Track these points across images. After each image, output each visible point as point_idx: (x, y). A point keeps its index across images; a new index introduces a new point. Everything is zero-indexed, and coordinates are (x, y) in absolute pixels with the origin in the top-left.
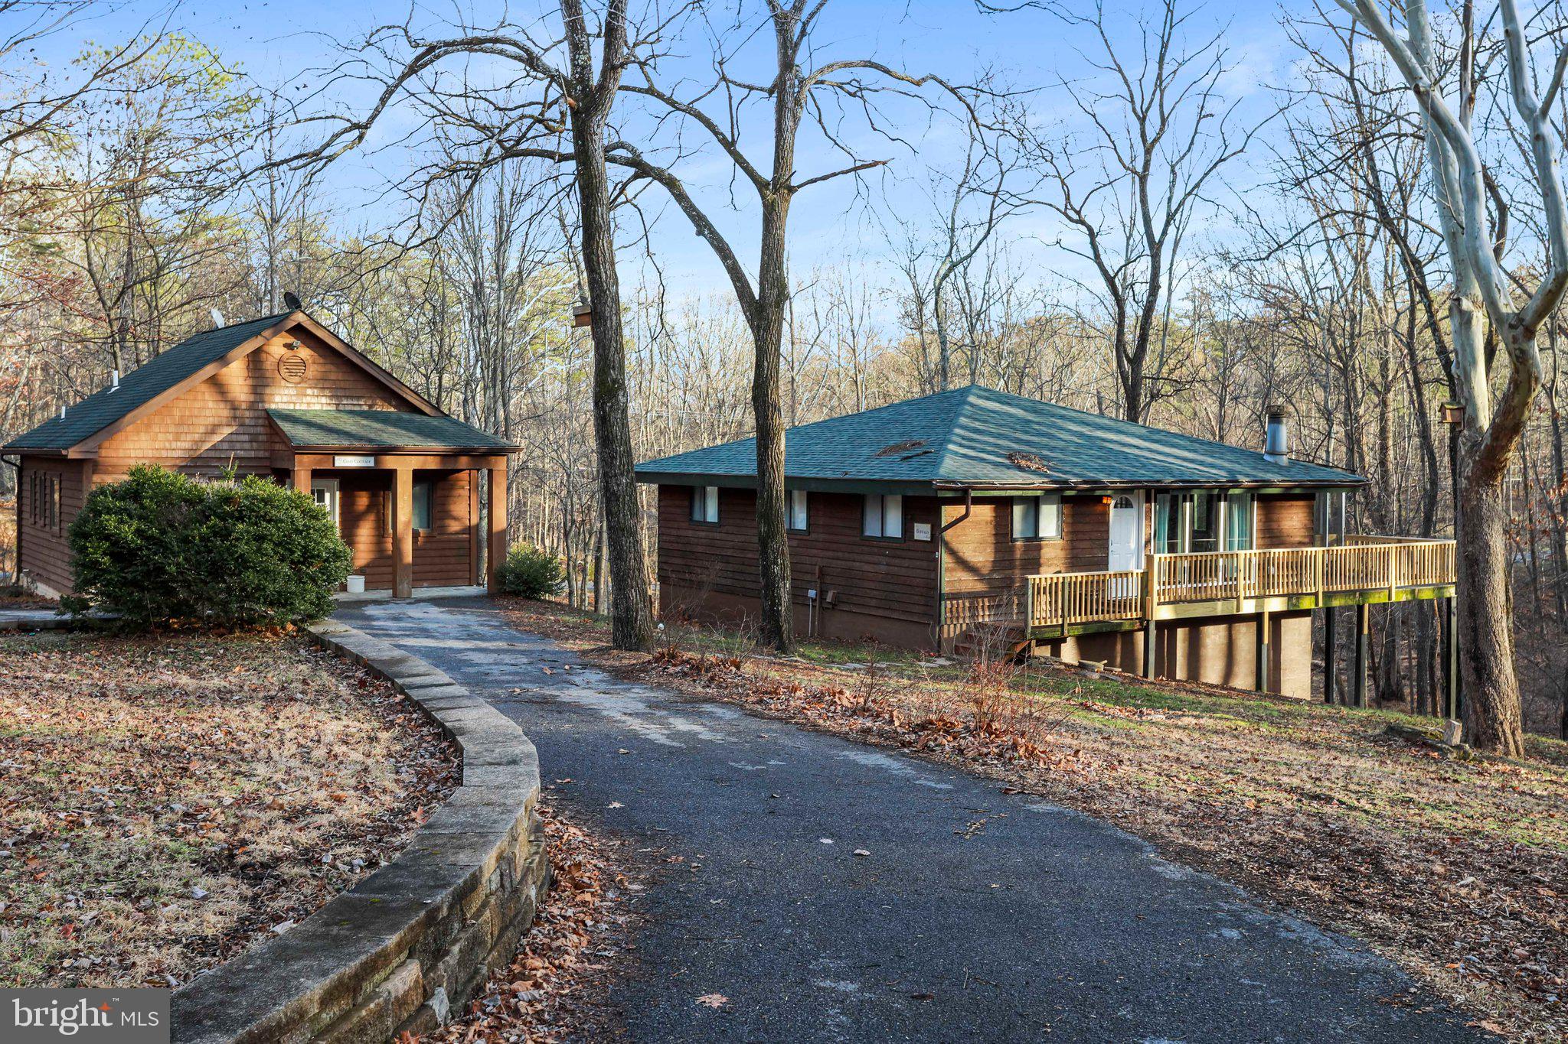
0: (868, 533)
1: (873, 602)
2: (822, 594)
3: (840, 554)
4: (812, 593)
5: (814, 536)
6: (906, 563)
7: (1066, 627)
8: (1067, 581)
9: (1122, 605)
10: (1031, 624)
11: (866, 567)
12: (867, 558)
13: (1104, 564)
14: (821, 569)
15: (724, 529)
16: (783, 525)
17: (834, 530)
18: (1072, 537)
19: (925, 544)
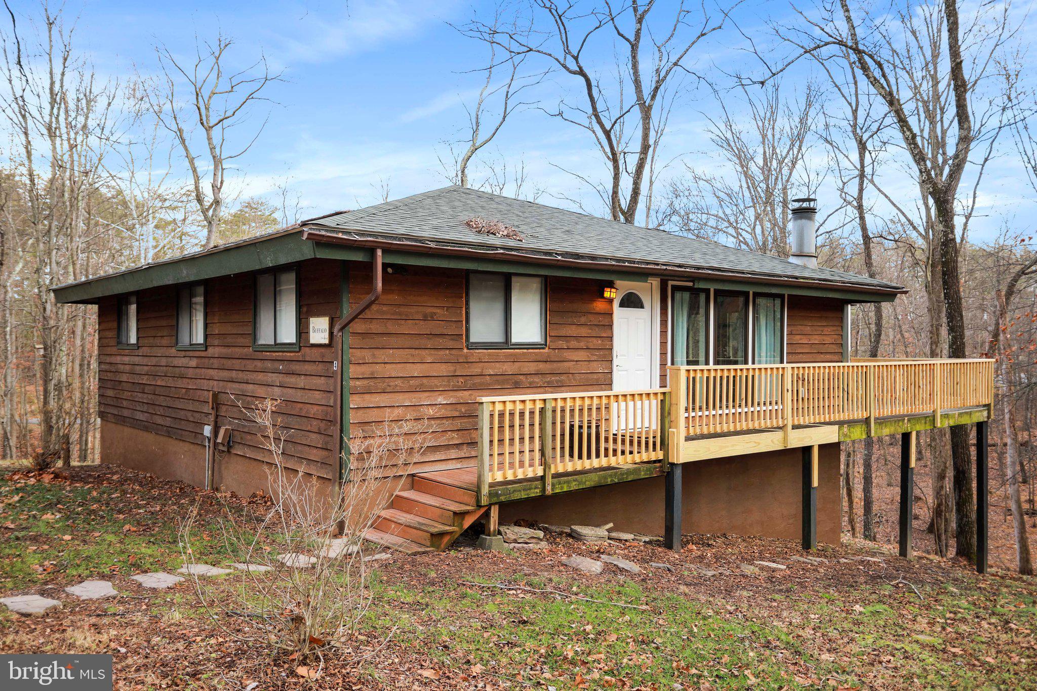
0: (261, 341)
2: (216, 432)
4: (207, 430)
5: (210, 350)
6: (301, 382)
7: (549, 480)
8: (550, 405)
9: (631, 442)
10: (487, 479)
11: (261, 391)
12: (260, 377)
13: (606, 381)
14: (215, 396)
15: (141, 352)
16: (184, 340)
17: (229, 340)
18: (562, 344)
19: (322, 350)
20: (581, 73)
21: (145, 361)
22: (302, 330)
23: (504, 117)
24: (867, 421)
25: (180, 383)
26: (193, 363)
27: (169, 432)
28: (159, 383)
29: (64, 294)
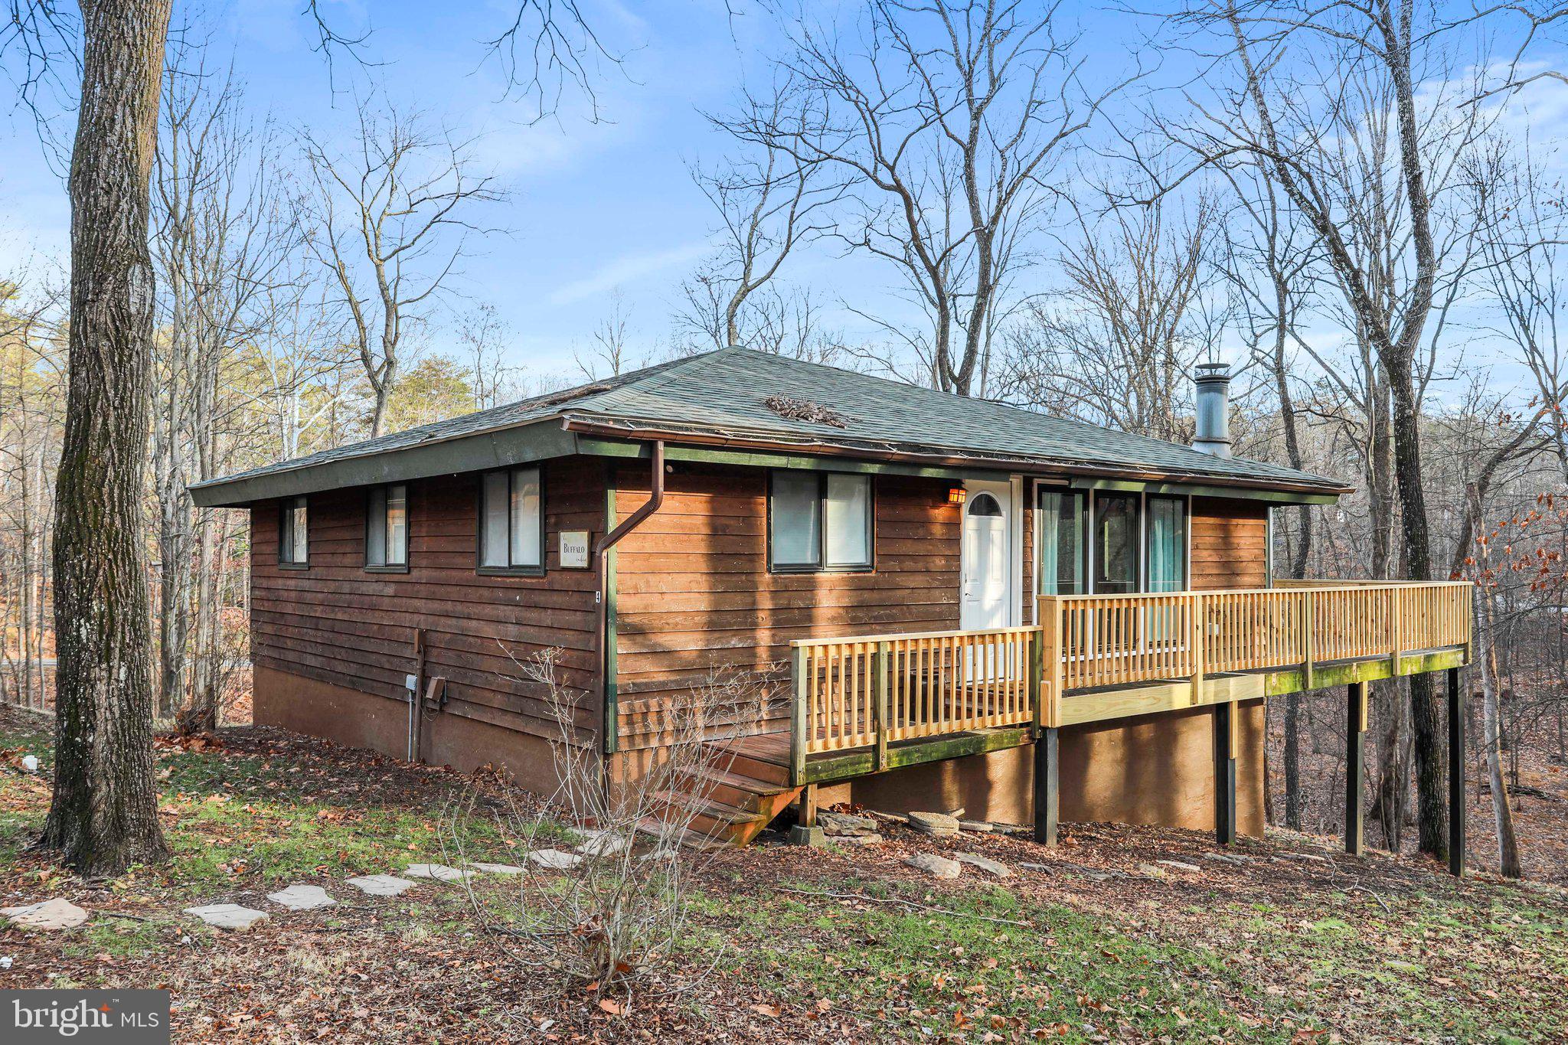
0: (490, 562)
1: (498, 701)
2: (423, 684)
3: (449, 606)
4: (411, 681)
5: (415, 573)
6: (547, 618)
7: (884, 751)
8: (885, 650)
9: (991, 698)
10: (804, 749)
11: (488, 630)
12: (488, 610)
13: (951, 617)
14: (423, 635)
15: (313, 573)
16: (377, 558)
17: (442, 560)
18: (894, 565)
19: (578, 576)
20: (898, 188)
21: (320, 586)
22: (549, 547)
23: (788, 247)
24: (1302, 669)
25: (370, 617)
26: (390, 590)
27: (355, 683)
28: (340, 616)
29: (207, 495)
